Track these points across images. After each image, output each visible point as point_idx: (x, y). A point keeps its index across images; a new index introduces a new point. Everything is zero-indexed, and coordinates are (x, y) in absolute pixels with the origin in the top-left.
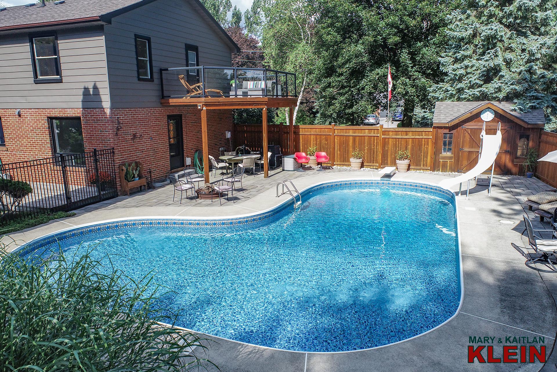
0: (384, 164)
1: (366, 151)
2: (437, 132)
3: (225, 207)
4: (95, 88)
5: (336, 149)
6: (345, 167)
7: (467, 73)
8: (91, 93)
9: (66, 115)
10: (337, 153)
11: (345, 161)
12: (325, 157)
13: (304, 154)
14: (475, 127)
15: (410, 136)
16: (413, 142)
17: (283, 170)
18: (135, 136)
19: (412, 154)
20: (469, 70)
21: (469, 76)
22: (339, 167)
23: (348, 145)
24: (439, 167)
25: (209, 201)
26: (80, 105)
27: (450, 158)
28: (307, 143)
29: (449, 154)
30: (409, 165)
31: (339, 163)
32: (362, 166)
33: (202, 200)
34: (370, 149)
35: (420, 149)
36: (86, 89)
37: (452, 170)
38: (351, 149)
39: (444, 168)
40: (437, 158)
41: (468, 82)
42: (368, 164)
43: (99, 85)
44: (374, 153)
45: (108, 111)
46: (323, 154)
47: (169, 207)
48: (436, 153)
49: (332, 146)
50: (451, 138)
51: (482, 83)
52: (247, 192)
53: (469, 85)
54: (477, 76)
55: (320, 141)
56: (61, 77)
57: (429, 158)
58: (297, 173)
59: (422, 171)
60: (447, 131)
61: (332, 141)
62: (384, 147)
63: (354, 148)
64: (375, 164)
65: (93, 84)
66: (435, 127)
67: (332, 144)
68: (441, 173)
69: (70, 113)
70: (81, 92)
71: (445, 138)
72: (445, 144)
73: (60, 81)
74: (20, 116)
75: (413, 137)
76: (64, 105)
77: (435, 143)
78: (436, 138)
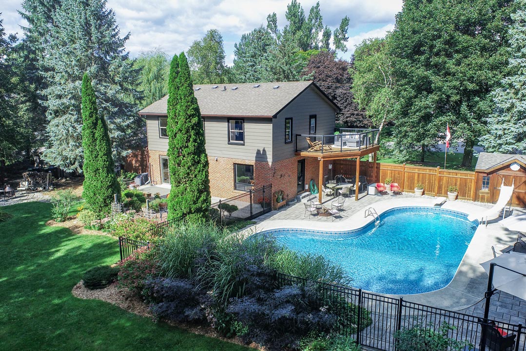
0: (439, 193)
1: (427, 184)
2: (478, 175)
3: (335, 223)
4: (264, 150)
5: (405, 181)
6: (411, 194)
7: (505, 134)
8: (262, 153)
9: (245, 163)
10: (406, 183)
11: (411, 188)
12: (397, 187)
13: (382, 184)
14: (506, 174)
15: (459, 176)
16: (461, 180)
17: (368, 194)
18: (281, 175)
19: (460, 189)
20: (506, 132)
21: (506, 136)
22: (407, 193)
23: (414, 178)
24: (479, 198)
25: (325, 218)
26: (254, 159)
27: (488, 193)
28: (385, 175)
29: (487, 190)
30: (457, 196)
31: (407, 190)
32: (423, 193)
33: (321, 217)
34: (429, 182)
35: (465, 185)
36: (258, 151)
37: (488, 201)
38: (416, 182)
39: (483, 199)
40: (478, 192)
41: (505, 140)
42: (427, 193)
43: (266, 149)
44: (432, 186)
45: (270, 164)
46: (396, 184)
47: (303, 221)
48: (477, 189)
49: (402, 179)
50: (488, 180)
51: (515, 142)
52: (346, 212)
53: (505, 142)
54: (511, 137)
55: (395, 174)
56: (244, 142)
57: (472, 192)
58: (378, 198)
59: (466, 201)
60: (485, 175)
61: (403, 175)
62: (440, 182)
63: (418, 181)
64: (432, 193)
65: (263, 148)
66: (476, 172)
67: (403, 177)
68: (479, 203)
69: (248, 162)
70: (255, 152)
71: (484, 179)
72: (484, 183)
73: (243, 145)
74: (217, 161)
75: (461, 177)
76: (244, 158)
77: (477, 183)
78: (478, 180)
